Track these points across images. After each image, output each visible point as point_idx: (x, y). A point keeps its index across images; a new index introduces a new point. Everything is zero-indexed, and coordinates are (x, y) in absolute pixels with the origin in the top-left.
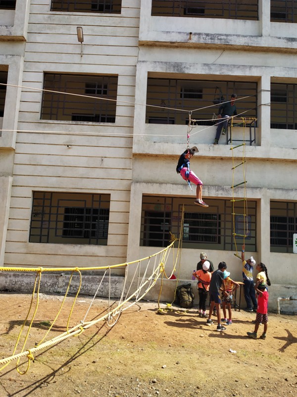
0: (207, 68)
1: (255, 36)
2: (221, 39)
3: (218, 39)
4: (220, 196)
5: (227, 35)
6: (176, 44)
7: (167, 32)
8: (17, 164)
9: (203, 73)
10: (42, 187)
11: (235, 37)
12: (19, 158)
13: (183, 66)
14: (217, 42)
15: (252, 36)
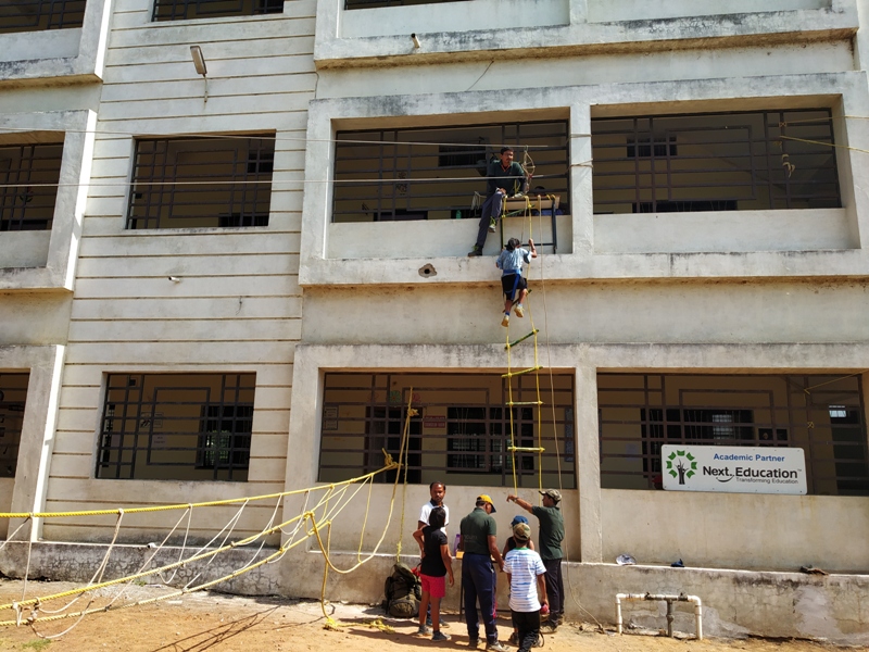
0: (452, 100)
1: (554, 27)
2: (481, 40)
3: (476, 41)
4: (483, 366)
5: (493, 31)
6: (391, 60)
7: (371, 38)
8: (76, 320)
9: (445, 111)
10: (123, 364)
11: (511, 32)
12: (81, 308)
13: (403, 102)
14: (473, 46)
15: (548, 28)
